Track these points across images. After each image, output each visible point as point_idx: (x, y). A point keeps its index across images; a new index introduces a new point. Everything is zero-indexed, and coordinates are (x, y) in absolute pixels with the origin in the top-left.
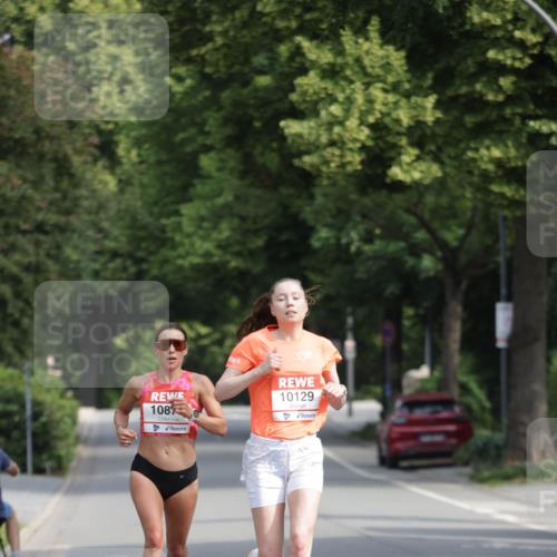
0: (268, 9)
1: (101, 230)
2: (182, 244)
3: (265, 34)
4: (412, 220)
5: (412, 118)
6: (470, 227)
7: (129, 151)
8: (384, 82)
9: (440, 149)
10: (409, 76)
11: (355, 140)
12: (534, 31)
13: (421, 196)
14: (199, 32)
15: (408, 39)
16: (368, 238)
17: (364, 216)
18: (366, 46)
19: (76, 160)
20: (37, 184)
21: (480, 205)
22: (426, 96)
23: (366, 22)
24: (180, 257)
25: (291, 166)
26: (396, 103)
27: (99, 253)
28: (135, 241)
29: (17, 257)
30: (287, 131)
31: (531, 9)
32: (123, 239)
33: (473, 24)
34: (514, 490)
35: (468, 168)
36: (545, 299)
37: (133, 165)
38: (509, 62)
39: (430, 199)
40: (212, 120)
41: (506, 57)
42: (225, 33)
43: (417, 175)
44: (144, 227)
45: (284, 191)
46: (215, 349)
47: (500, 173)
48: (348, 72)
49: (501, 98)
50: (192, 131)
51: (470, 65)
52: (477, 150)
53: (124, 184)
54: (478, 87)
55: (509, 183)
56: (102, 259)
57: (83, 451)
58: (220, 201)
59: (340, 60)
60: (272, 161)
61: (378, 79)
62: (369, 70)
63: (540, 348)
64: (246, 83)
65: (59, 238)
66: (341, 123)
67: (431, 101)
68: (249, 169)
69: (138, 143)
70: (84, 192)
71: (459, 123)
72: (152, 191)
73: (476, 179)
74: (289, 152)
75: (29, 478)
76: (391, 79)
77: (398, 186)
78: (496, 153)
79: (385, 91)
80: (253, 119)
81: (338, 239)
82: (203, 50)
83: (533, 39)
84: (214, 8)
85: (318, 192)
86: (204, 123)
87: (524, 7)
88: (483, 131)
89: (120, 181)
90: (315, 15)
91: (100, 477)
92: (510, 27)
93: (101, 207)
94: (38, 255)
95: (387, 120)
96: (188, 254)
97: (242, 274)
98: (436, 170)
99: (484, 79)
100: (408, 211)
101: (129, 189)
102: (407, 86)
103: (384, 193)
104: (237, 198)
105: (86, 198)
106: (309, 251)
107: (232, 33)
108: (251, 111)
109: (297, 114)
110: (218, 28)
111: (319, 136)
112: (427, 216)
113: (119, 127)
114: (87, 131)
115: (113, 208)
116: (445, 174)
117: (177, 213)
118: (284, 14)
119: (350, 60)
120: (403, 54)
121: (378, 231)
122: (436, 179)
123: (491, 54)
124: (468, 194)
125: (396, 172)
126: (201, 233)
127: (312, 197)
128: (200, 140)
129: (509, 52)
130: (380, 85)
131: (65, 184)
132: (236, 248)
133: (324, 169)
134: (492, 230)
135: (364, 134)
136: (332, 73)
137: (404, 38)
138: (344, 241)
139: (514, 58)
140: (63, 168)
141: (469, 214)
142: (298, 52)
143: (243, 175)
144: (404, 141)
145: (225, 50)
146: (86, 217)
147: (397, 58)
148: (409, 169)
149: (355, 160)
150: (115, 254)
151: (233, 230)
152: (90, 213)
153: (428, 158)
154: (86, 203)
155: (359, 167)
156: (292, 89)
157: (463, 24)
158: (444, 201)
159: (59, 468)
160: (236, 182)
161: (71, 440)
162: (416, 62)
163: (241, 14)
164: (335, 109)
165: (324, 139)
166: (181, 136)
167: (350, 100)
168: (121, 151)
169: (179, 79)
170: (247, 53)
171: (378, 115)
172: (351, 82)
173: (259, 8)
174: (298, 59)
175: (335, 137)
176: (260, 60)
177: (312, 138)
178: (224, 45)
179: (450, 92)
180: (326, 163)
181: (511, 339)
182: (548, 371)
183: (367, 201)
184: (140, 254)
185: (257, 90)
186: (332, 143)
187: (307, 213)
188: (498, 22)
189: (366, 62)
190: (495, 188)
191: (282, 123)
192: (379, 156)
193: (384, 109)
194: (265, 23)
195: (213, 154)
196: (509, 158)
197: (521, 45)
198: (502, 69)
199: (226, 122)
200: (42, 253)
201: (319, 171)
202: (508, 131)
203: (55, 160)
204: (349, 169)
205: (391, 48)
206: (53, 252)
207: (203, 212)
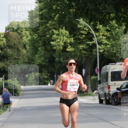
0: (48, 25)
1: (24, 59)
2: (36, 61)
3: (48, 29)
4: (70, 57)
5: (70, 41)
6: (79, 58)
7: (28, 47)
8: (66, 36)
9: (74, 46)
10: (69, 35)
11: (61, 45)
12: (87, 28)
13: (71, 53)
14: (38, 29)
15: (69, 29)
16: (64, 60)
17: (63, 56)
18: (63, 31)
19: (20, 48)
20: (14, 52)
21: (80, 54)
22: (72, 38)
23: (63, 27)
24: (36, 63)
25: (52, 49)
26: (67, 39)
27: (24, 62)
28: (29, 60)
29: (11, 63)
30: (51, 44)
31: (87, 25)
32: (27, 60)
33: (78, 28)
34: (86, 97)
35: (78, 49)
36: (90, 68)
37: (29, 49)
38: (84, 33)
39: (73, 54)
40: (40, 42)
41: (83, 32)
42: (42, 29)
43: (71, 50)
44: (30, 58)
45: (51, 52)
46: (41, 77)
47: (83, 49)
48: (60, 35)
49: (83, 38)
50: (37, 44)
51: (78, 33)
52: (79, 46)
53: (27, 52)
54: (79, 37)
55: (84, 51)
56: (24, 63)
57: (21, 92)
58: (41, 54)
59: (59, 33)
60: (49, 48)
61: (65, 35)
62: (63, 34)
63: (89, 76)
64: (45, 36)
65: (18, 60)
66: (59, 42)
67: (72, 39)
68: (46, 49)
69: (29, 46)
70: (21, 53)
71: (77, 42)
72: (31, 53)
73: (79, 50)
74: (52, 46)
75: (14, 97)
76: (67, 36)
77: (68, 52)
78: (82, 46)
79: (66, 37)
80: (46, 42)
81: (59, 60)
82: (39, 32)
83: (87, 30)
84: (40, 25)
85: (56, 53)
86: (39, 43)
87: (86, 25)
88: (80, 43)
89: (27, 51)
90: (55, 26)
91: (24, 96)
92: (84, 28)
93: (24, 55)
94: (14, 63)
95: (66, 42)
96: (37, 62)
97: (45, 65)
98: (73, 49)
99: (80, 35)
100: (69, 55)
101: (28, 53)
102: (69, 37)
103: (66, 53)
104: (44, 54)
105: (22, 54)
106: (55, 62)
107: (43, 29)
108: (46, 41)
109: (53, 41)
110: (41, 28)
111: (56, 44)
112: (72, 56)
113: (26, 44)
114: (22, 44)
115: (26, 55)
116: (75, 50)
117: (35, 56)
118: (51, 26)
119: (60, 33)
120: (68, 32)
121: (65, 59)
122: (73, 51)
123: (81, 32)
124: (78, 53)
125: (67, 50)
126: (39, 59)
127: (55, 53)
128: (39, 45)
129: (84, 31)
130: (65, 36)
131: (18, 52)
132: (44, 61)
133: (57, 49)
134: (82, 58)
135: (63, 44)
136: (58, 35)
137: (69, 30)
138: (60, 60)
139: (85, 32)
140: (18, 50)
141: (78, 56)
142: (53, 32)
143: (45, 50)
144: (69, 45)
145: (42, 32)
146: (21, 57)
147: (67, 32)
148: (69, 49)
149: (61, 48)
150: (26, 62)
151: (44, 58)
152: (22, 56)
153: (72, 47)
154: (22, 55)
155: (62, 49)
156: (52, 37)
157: (77, 27)
158: (75, 54)
159: (18, 95)
160: (44, 51)
161: (20, 91)
162: (70, 33)
163: (44, 26)
164: (58, 40)
165: (57, 45)
166: (36, 44)
167: (61, 39)
168: (27, 47)
169: (35, 36)
170: (45, 32)
171: (65, 41)
172: (61, 36)
173: (47, 25)
174: (53, 33)
175: (59, 44)
176: (47, 33)
177: (55, 44)
178: (42, 31)
179: (75, 37)
180: (57, 48)
181: (85, 74)
182: (90, 79)
183: (63, 54)
184: (30, 62)
185: (47, 37)
186: (58, 45)
187: (55, 56)
188: (82, 27)
189: (63, 33)
190: (82, 52)
191: (51, 42)
192: (65, 47)
193: (66, 40)
194: (48, 28)
195: (40, 47)
196: (84, 47)
197: (85, 30)
198: (83, 34)
199: (42, 42)
200: (15, 62)
201: (56, 50)
202: (84, 43)
203: (17, 48)
204: (61, 49)
205: (66, 31)
206: (17, 62)
207: (39, 56)
